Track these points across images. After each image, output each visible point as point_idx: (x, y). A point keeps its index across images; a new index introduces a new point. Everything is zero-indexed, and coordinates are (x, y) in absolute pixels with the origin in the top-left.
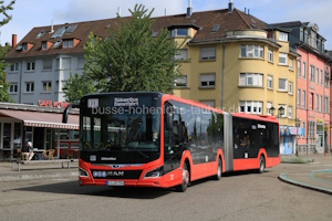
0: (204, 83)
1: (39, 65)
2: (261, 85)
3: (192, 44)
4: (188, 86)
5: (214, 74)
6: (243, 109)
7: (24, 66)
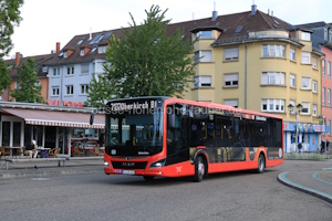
0: (228, 83)
1: (78, 69)
2: (283, 83)
3: (216, 45)
4: (212, 86)
5: (237, 73)
6: (265, 107)
7: (65, 70)
